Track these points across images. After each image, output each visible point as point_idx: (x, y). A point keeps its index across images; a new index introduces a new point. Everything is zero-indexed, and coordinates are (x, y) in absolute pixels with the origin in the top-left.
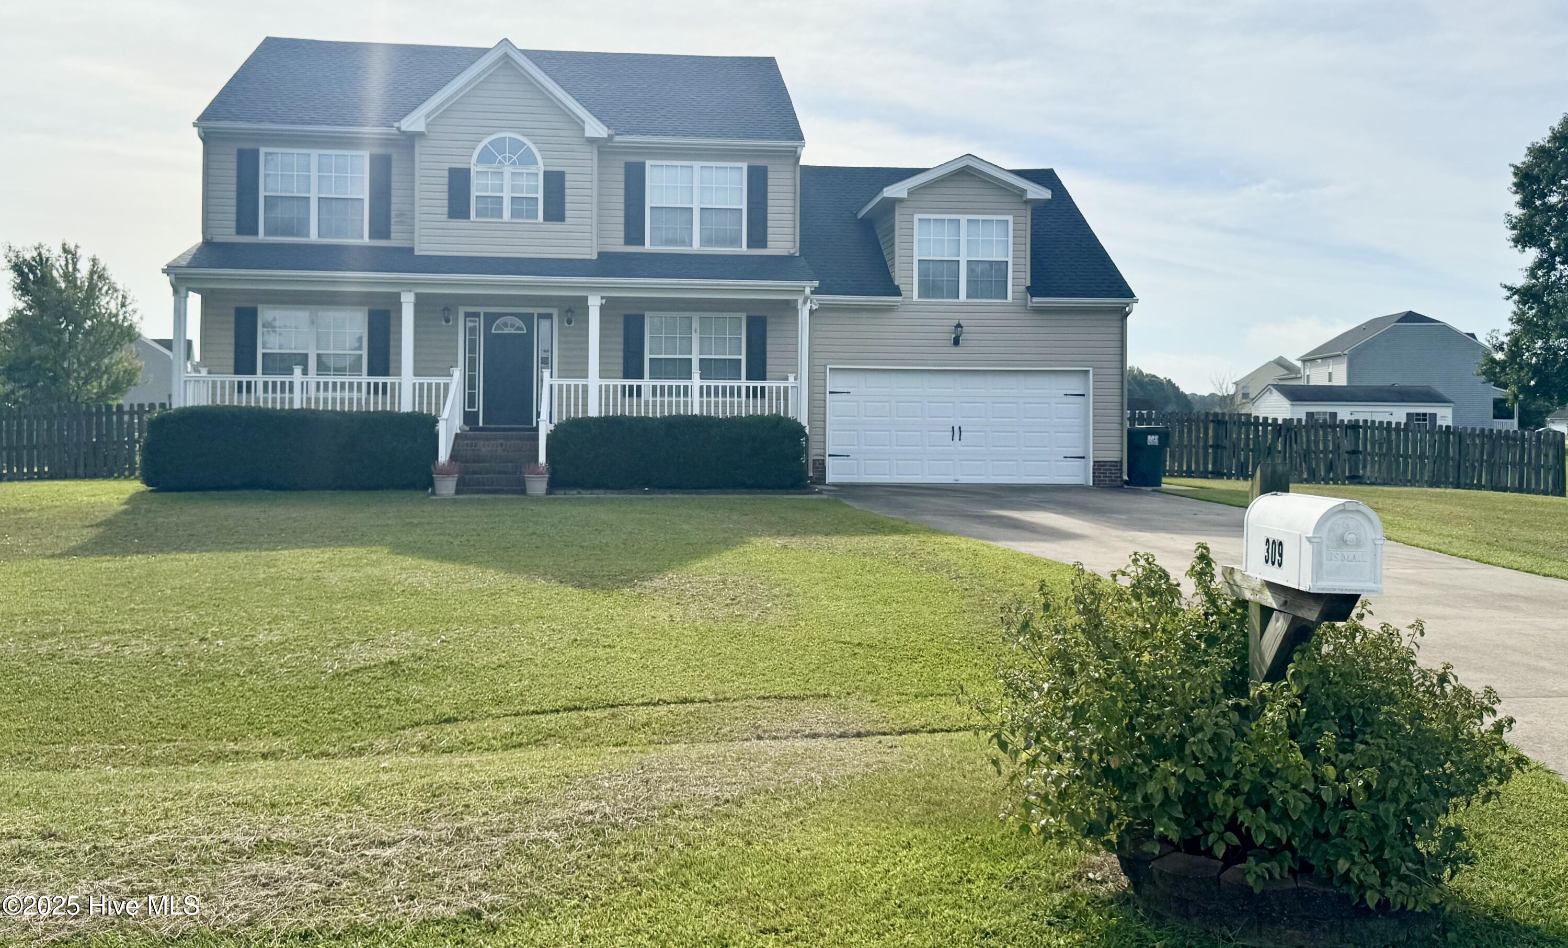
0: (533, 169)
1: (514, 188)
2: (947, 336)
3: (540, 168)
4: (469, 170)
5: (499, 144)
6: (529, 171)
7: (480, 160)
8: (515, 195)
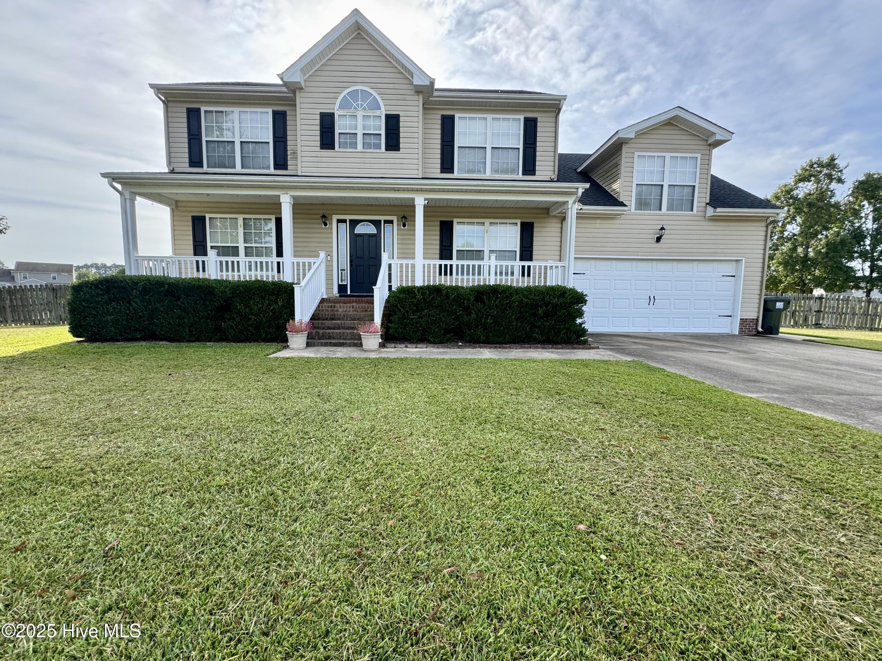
0: (378, 113)
1: (364, 127)
2: (651, 236)
3: (383, 112)
4: (334, 113)
5: (354, 94)
6: (375, 115)
7: (341, 107)
8: (365, 132)
